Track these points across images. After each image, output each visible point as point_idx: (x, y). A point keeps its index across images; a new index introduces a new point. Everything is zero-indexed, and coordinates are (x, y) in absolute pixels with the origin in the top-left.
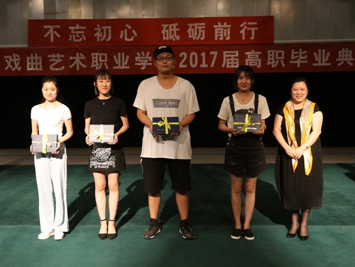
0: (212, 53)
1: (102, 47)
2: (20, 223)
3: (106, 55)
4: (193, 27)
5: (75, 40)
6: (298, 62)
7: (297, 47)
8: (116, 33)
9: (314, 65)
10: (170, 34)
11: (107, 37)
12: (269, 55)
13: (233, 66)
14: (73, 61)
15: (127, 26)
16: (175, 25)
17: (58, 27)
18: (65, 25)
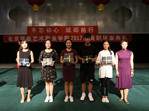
0: (80, 36)
1: (48, 34)
3: (50, 36)
4: (75, 29)
5: (41, 32)
7: (105, 35)
8: (52, 30)
10: (68, 30)
11: (50, 31)
12: (97, 37)
14: (40, 38)
15: (56, 28)
16: (70, 28)
17: (36, 28)
18: (38, 28)
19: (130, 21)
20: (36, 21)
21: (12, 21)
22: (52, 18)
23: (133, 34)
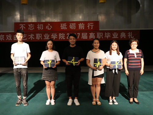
0: (78, 34)
1: (40, 32)
2: (12, 92)
3: (41, 34)
4: (71, 25)
5: (30, 29)
6: (107, 37)
7: (107, 31)
8: (45, 27)
9: (113, 38)
10: (63, 27)
11: (42, 28)
12: (98, 34)
13: (85, 38)
14: (30, 36)
15: (48, 24)
16: (65, 24)
17: (25, 25)
18: (27, 24)
19: (138, 14)
20: (24, 16)
22: (43, 12)
23: (140, 30)
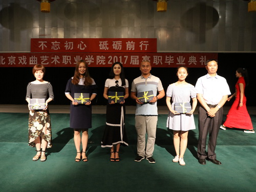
0: (125, 57)
1: (68, 53)
2: (20, 141)
3: (70, 57)
4: (115, 43)
5: (54, 49)
6: (169, 62)
7: (168, 54)
8: (75, 46)
9: (177, 64)
10: (103, 46)
11: (71, 48)
12: (154, 58)
13: (135, 64)
14: (54, 59)
15: (81, 42)
16: (106, 42)
17: (46, 42)
18: (49, 41)
19: (215, 29)
20: (46, 30)
21: (4, 28)
22: (74, 24)
23: (219, 54)
